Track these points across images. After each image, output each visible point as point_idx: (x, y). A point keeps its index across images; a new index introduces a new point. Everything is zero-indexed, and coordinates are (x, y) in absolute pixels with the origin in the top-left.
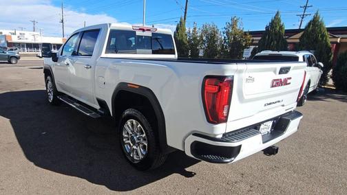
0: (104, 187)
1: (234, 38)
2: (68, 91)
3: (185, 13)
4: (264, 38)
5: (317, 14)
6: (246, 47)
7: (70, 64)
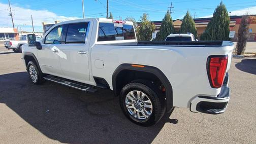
0: (57, 142)
1: (146, 27)
2: (52, 72)
3: (107, 10)
4: (162, 26)
5: (188, 12)
6: (152, 31)
7: (58, 50)
